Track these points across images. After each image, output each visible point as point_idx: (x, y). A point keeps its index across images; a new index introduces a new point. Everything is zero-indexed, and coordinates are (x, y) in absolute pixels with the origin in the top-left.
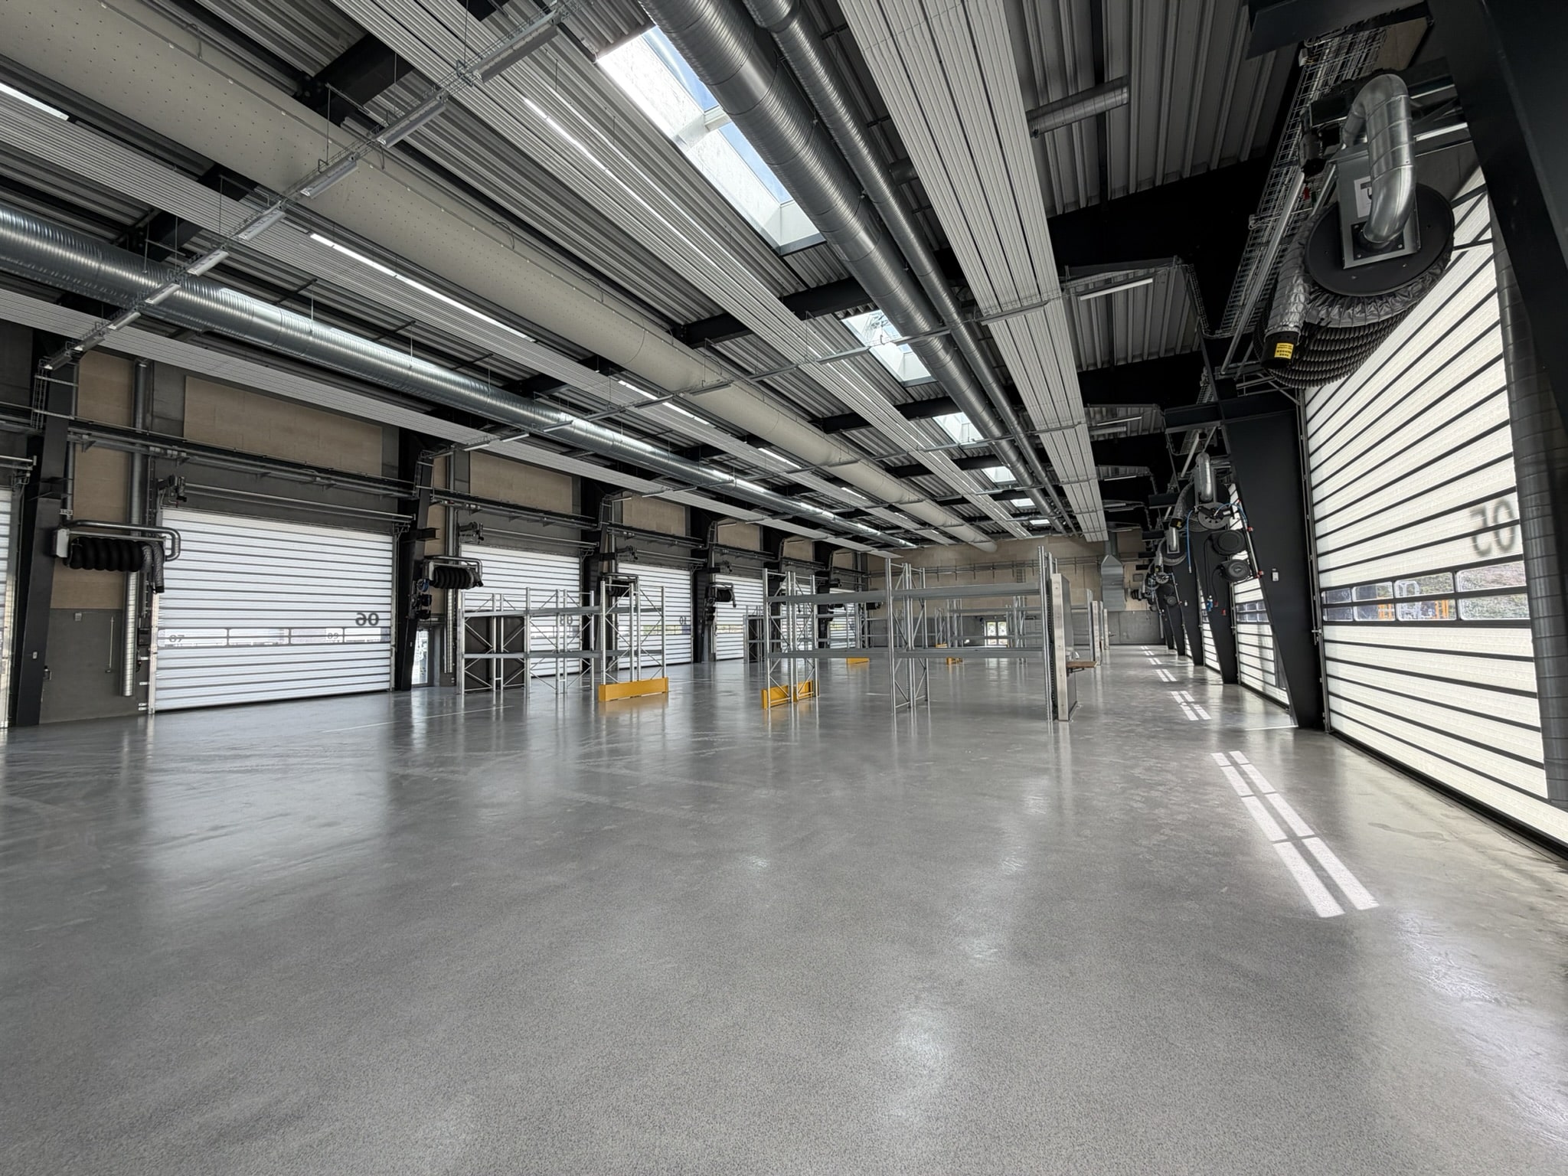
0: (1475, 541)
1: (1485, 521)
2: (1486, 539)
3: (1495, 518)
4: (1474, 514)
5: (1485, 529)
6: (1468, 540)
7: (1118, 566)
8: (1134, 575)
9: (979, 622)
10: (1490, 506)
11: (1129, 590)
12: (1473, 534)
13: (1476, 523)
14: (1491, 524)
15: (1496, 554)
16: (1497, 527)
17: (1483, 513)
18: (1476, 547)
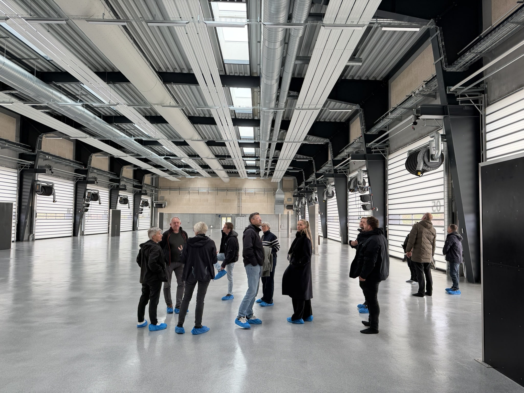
0: (432, 208)
1: (435, 204)
2: (435, 208)
3: (437, 204)
4: (433, 202)
5: (435, 206)
6: (431, 208)
7: (283, 194)
8: (288, 198)
9: (218, 217)
10: (436, 201)
11: (286, 205)
12: (432, 207)
13: (433, 204)
14: (436, 205)
15: (437, 212)
16: (437, 206)
17: (435, 202)
18: (433, 210)
